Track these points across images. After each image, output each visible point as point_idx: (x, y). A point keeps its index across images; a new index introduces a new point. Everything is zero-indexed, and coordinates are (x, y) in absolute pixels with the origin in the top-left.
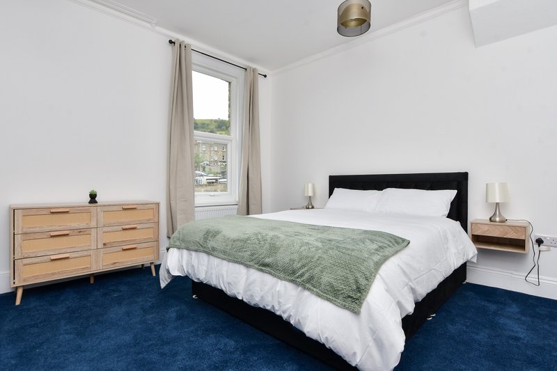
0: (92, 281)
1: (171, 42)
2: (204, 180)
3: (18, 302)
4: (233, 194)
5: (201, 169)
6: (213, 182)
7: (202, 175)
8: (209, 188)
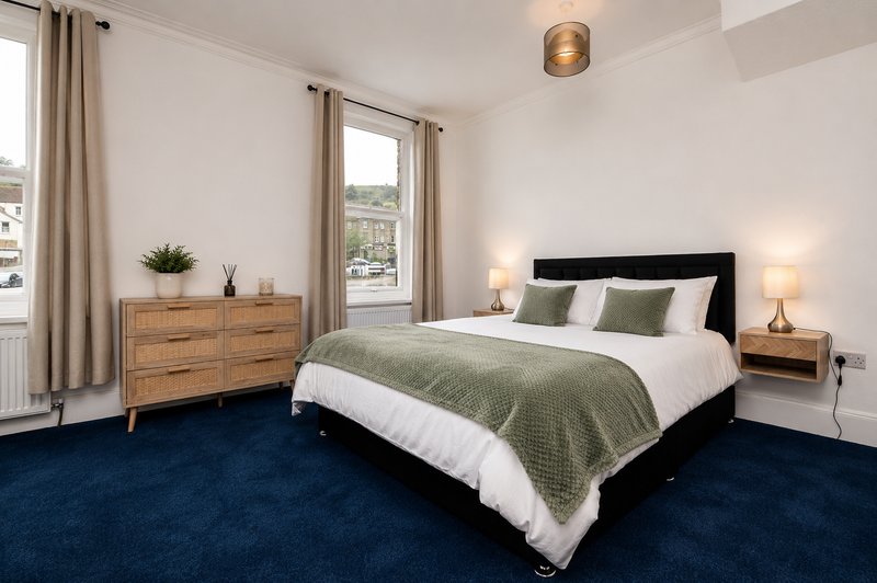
0: (220, 404)
1: (310, 88)
2: (366, 270)
3: (130, 429)
4: (405, 289)
5: (362, 254)
6: (379, 274)
7: (364, 264)
8: (373, 281)
